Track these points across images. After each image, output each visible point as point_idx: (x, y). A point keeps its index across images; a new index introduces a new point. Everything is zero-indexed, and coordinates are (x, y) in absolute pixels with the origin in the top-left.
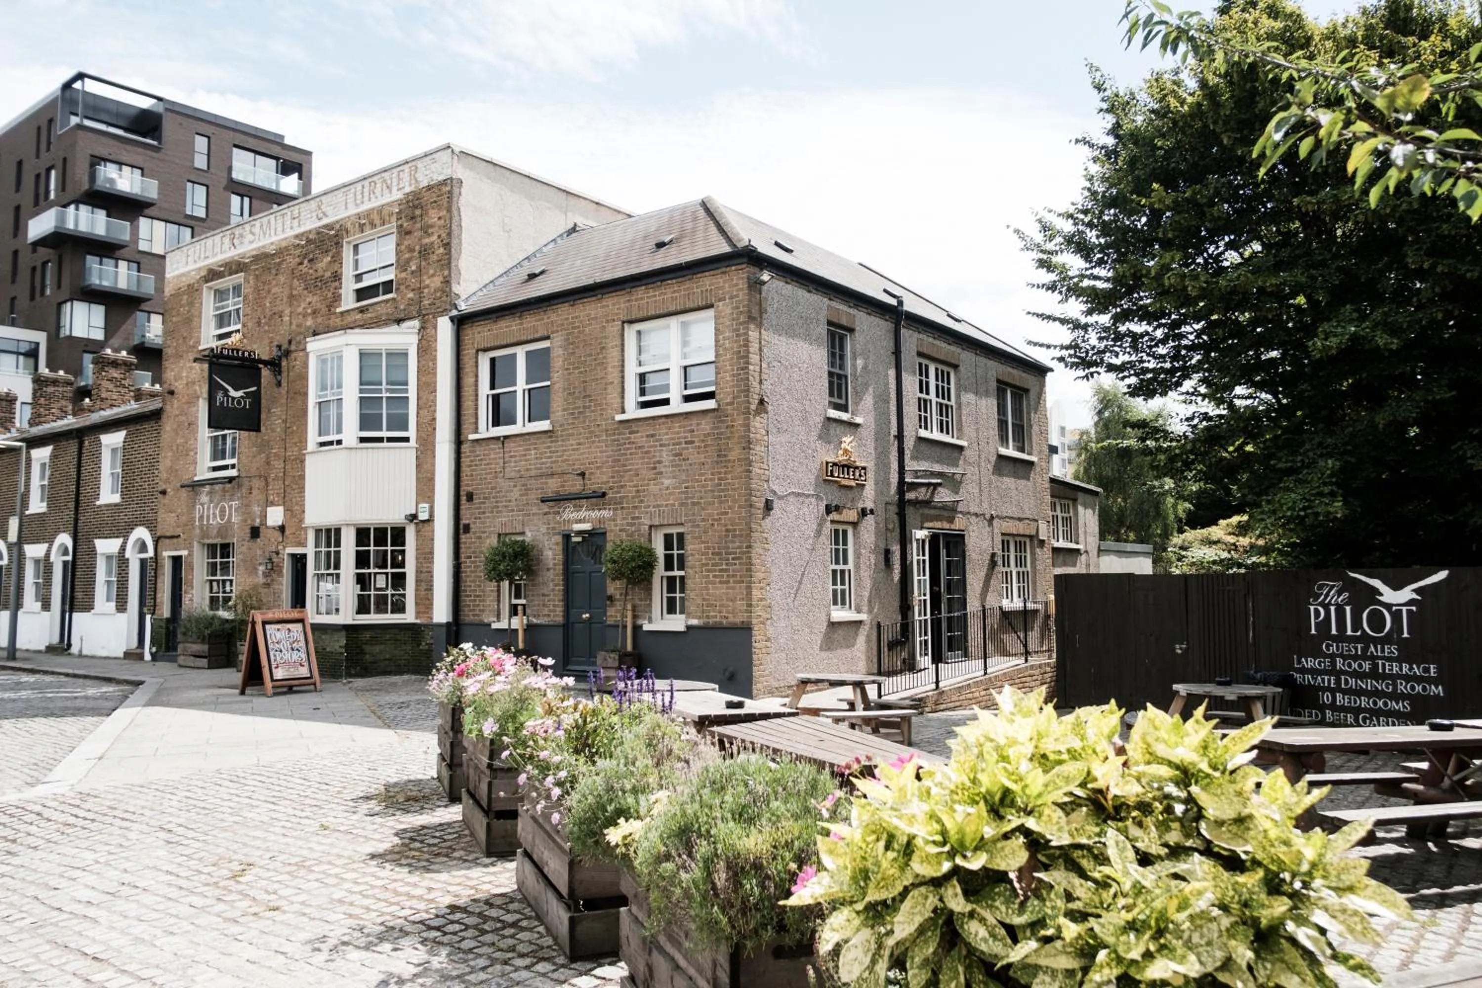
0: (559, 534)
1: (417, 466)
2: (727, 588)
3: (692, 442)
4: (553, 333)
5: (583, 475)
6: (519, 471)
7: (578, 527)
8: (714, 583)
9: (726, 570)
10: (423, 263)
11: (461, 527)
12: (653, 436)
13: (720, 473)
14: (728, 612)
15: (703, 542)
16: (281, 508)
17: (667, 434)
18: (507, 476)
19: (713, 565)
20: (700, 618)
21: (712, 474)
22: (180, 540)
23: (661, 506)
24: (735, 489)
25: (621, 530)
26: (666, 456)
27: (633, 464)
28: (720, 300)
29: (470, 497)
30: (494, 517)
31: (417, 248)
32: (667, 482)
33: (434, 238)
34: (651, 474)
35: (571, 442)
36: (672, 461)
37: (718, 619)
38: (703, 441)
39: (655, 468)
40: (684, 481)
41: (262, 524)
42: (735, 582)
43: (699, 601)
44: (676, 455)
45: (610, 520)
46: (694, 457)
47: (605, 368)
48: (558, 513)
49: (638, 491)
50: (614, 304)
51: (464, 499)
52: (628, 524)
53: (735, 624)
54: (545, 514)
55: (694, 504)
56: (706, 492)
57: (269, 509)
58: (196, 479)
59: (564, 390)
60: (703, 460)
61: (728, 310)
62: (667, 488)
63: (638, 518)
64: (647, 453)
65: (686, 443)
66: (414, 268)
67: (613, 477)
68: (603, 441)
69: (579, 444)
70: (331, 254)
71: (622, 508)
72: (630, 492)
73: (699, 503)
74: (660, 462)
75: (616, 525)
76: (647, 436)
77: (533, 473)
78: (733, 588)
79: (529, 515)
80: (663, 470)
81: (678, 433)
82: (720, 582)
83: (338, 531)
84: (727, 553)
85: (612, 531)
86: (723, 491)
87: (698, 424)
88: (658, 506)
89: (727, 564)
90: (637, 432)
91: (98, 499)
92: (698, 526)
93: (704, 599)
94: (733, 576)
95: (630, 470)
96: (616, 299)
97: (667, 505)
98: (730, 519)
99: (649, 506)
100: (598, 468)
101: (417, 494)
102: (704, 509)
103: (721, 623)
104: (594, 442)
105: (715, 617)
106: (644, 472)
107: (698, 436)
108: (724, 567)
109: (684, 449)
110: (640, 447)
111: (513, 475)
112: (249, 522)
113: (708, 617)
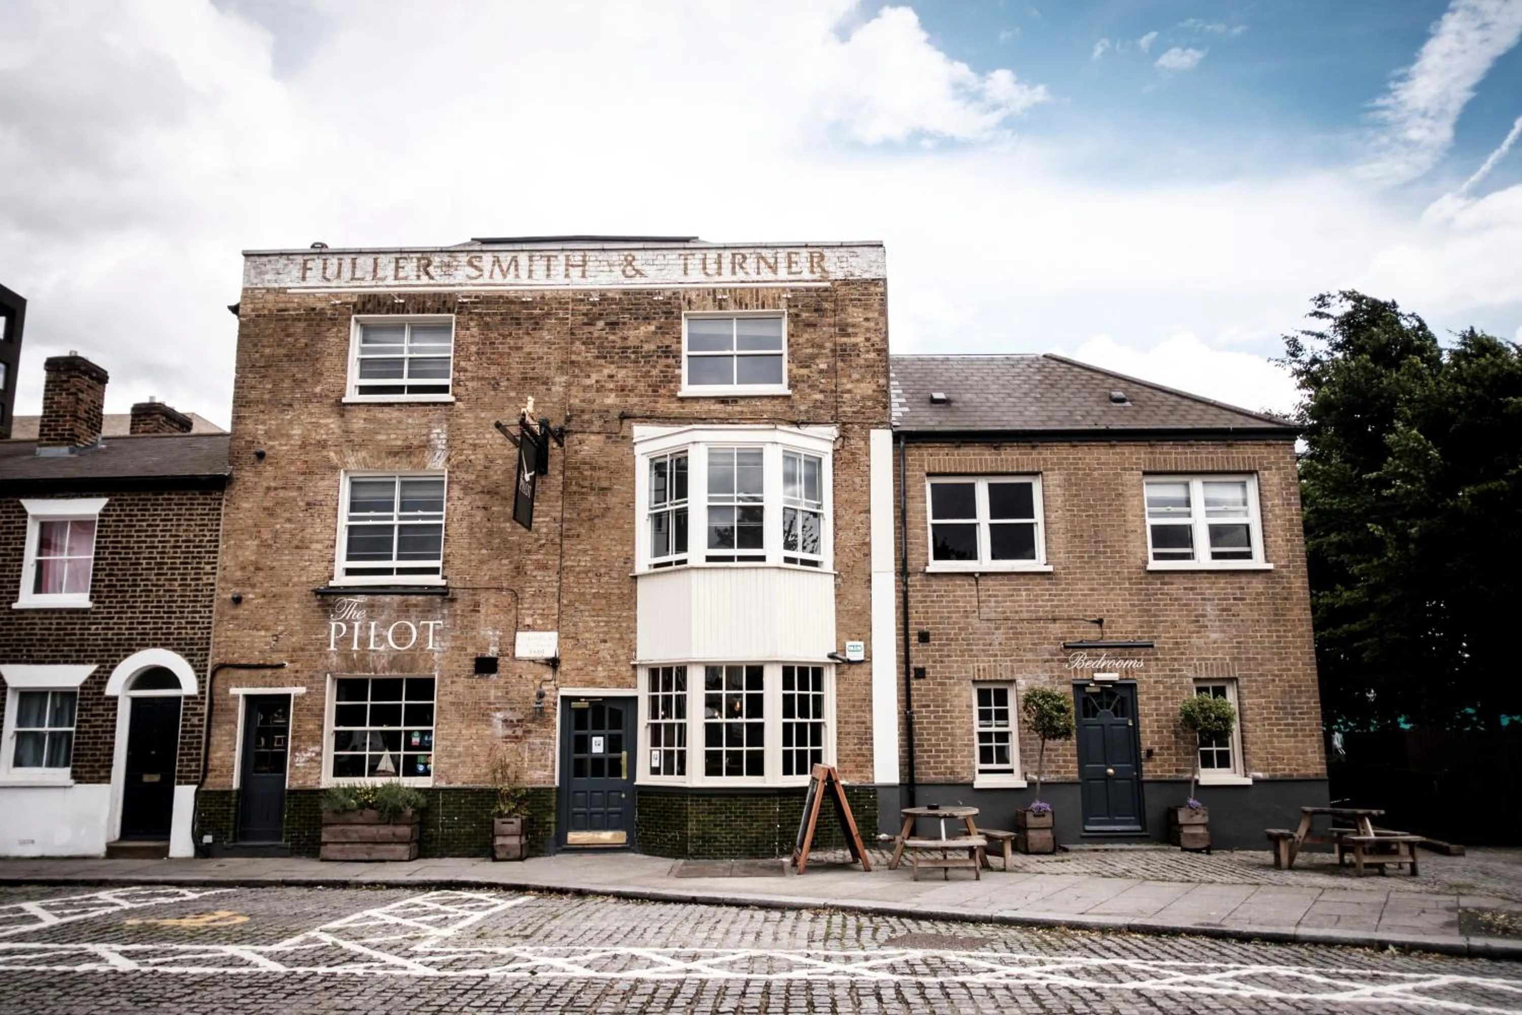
0: (1068, 683)
1: (837, 596)
2: (1296, 742)
3: (1243, 599)
4: (1046, 470)
5: (1100, 622)
6: (1004, 612)
7: (1099, 676)
8: (1279, 737)
9: (1293, 725)
10: (840, 364)
11: (912, 671)
12: (1192, 589)
13: (1278, 631)
14: (1298, 765)
15: (1264, 697)
16: (554, 635)
17: (1211, 588)
18: (983, 616)
19: (1277, 719)
20: (1264, 771)
21: (1269, 631)
22: (283, 671)
23: (1209, 659)
24: (1297, 648)
25: (1156, 682)
26: (1210, 609)
27: (1168, 616)
28: (1265, 469)
29: (924, 637)
30: (965, 662)
31: (829, 345)
32: (1214, 636)
33: (860, 339)
34: (1192, 627)
35: (1080, 586)
36: (1218, 616)
37: (1287, 772)
38: (1255, 599)
39: (1198, 621)
40: (1236, 637)
41: (502, 653)
42: (1304, 736)
43: (1262, 754)
44: (1223, 610)
45: (1140, 670)
46: (1246, 613)
47: (1124, 516)
48: (1067, 661)
49: (1177, 643)
50: (1132, 453)
51: (914, 639)
52: (1166, 676)
53: (1307, 775)
54: (1047, 661)
55: (1248, 659)
56: (1263, 648)
57: (519, 634)
58: (331, 584)
59: (1067, 531)
60: (1257, 617)
61: (1276, 480)
62: (1215, 642)
63: (1179, 670)
64: (1185, 605)
65: (1235, 599)
66: (823, 366)
67: (1141, 627)
68: (1126, 589)
69: (1092, 590)
70: (655, 323)
71: (1157, 659)
72: (1166, 643)
73: (1254, 659)
74: (1204, 616)
75: (1150, 677)
76: (1185, 589)
77: (1025, 615)
78: (1303, 742)
79: (1021, 661)
80: (1207, 623)
81: (1223, 589)
82: (1286, 736)
83: (682, 670)
84: (1292, 708)
85: (1144, 682)
86: (1284, 648)
87: (1249, 583)
88: (1204, 659)
89: (1293, 719)
90: (1172, 584)
91: (15, 599)
92: (1256, 681)
93: (1268, 753)
94: (1302, 730)
95: (1165, 621)
96: (1133, 449)
97: (1215, 659)
98: (1293, 676)
99: (1192, 659)
100: (1120, 616)
101: (837, 630)
102: (1261, 665)
103: (1291, 775)
104: (1112, 589)
105: (1283, 770)
106: (1185, 624)
107: (1250, 594)
108: (1290, 721)
109: (1232, 605)
110: (1176, 599)
111: (993, 615)
112: (471, 650)
113: (1274, 770)
